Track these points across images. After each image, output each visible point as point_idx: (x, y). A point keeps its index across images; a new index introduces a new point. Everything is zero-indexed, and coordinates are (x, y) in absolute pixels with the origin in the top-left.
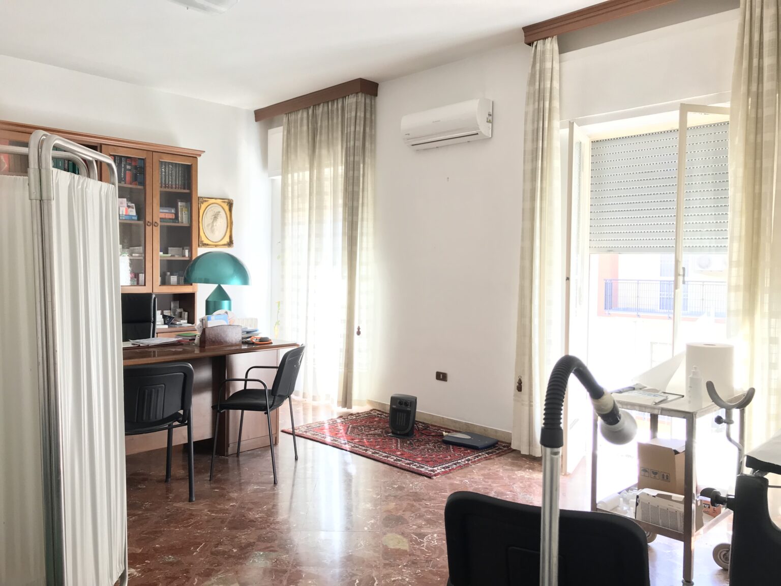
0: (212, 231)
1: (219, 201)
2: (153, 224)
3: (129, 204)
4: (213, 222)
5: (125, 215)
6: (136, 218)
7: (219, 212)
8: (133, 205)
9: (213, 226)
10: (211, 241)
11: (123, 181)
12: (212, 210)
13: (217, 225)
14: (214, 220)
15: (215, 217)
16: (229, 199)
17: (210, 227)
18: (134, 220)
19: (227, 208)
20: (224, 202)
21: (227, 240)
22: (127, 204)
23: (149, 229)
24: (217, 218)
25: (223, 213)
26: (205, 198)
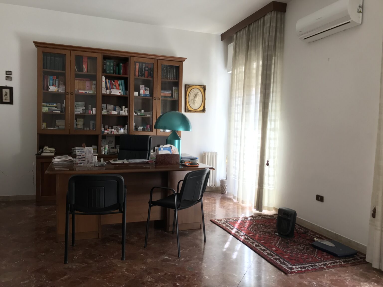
0: (194, 103)
1: (198, 87)
2: (158, 99)
3: (146, 89)
4: (194, 98)
5: (143, 94)
6: (149, 96)
7: (198, 93)
8: (148, 89)
9: (194, 101)
10: (193, 109)
11: (143, 76)
12: (194, 92)
13: (196, 100)
14: (195, 97)
15: (195, 96)
16: (203, 86)
17: (192, 101)
18: (148, 97)
19: (202, 90)
20: (201, 87)
21: (202, 108)
22: (145, 88)
23: (155, 101)
24: (197, 96)
25: (200, 94)
26: (190, 85)
